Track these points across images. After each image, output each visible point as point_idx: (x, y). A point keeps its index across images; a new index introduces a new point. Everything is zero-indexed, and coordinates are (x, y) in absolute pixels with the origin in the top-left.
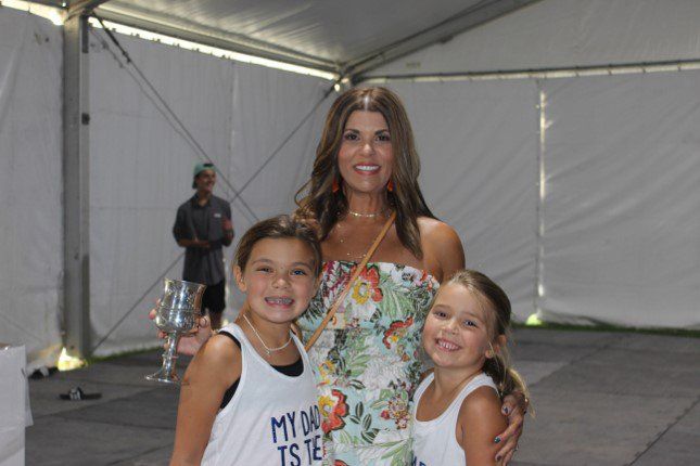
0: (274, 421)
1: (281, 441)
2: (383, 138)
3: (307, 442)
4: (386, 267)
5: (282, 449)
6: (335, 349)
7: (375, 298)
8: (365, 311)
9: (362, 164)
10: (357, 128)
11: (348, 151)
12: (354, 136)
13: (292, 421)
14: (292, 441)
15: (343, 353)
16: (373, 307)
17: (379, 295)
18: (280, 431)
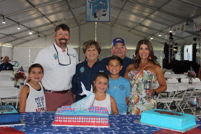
0: (36, 99)
1: (37, 102)
2: (147, 49)
3: (42, 102)
4: (144, 71)
5: (38, 103)
6: (137, 88)
7: (142, 77)
8: (140, 79)
9: (143, 54)
10: (142, 47)
11: (140, 51)
12: (142, 49)
13: (39, 99)
14: (39, 102)
15: (138, 89)
16: (141, 78)
17: (143, 76)
18: (37, 100)
